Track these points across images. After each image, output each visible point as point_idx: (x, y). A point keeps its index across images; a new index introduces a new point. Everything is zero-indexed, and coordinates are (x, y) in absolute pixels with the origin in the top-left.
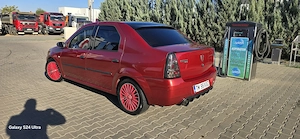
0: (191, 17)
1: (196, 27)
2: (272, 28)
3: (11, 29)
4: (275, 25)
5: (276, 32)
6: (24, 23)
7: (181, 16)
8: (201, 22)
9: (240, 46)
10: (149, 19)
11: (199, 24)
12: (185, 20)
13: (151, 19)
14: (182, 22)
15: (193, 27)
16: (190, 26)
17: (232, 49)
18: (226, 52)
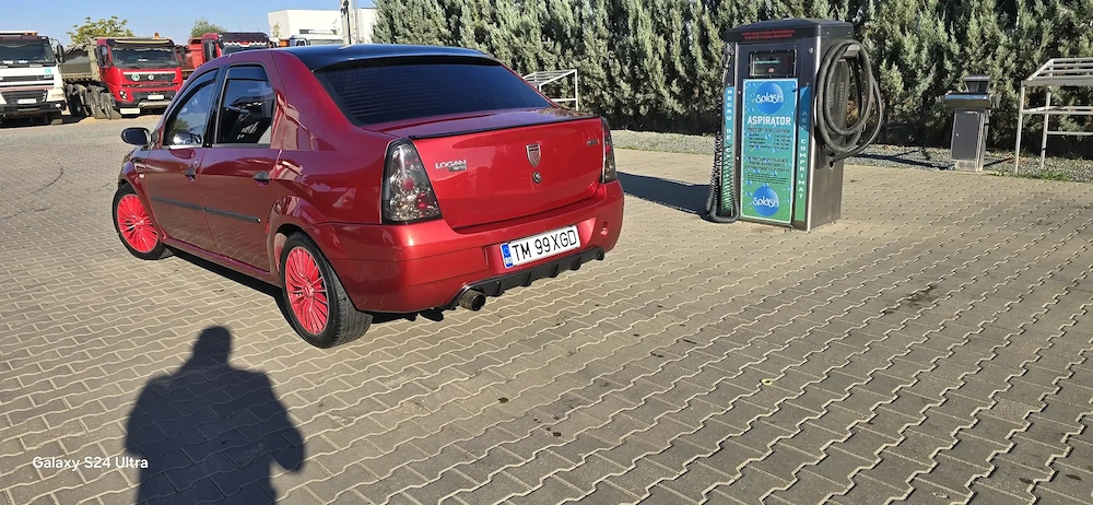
0: (676, 14)
1: (696, 50)
2: (962, 38)
3: (98, 100)
4: (973, 26)
5: (975, 49)
6: (135, 75)
7: (644, 15)
8: (713, 32)
9: (771, 109)
10: (536, 33)
11: (705, 41)
12: (659, 29)
13: (546, 32)
14: (646, 35)
15: (686, 51)
16: (676, 49)
17: (750, 121)
18: (729, 133)
